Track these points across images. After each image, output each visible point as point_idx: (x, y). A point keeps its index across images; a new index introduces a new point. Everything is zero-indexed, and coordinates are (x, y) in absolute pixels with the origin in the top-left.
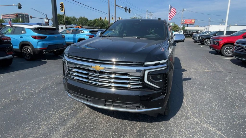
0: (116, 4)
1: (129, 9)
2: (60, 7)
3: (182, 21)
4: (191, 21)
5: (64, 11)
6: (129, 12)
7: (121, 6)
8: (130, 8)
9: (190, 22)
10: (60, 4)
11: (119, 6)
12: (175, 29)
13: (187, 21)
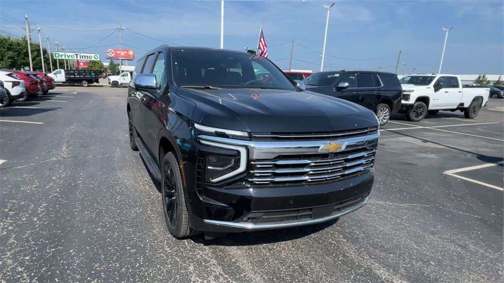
3: (108, 51)
4: (126, 52)
9: (125, 54)
12: (97, 68)
13: (118, 52)
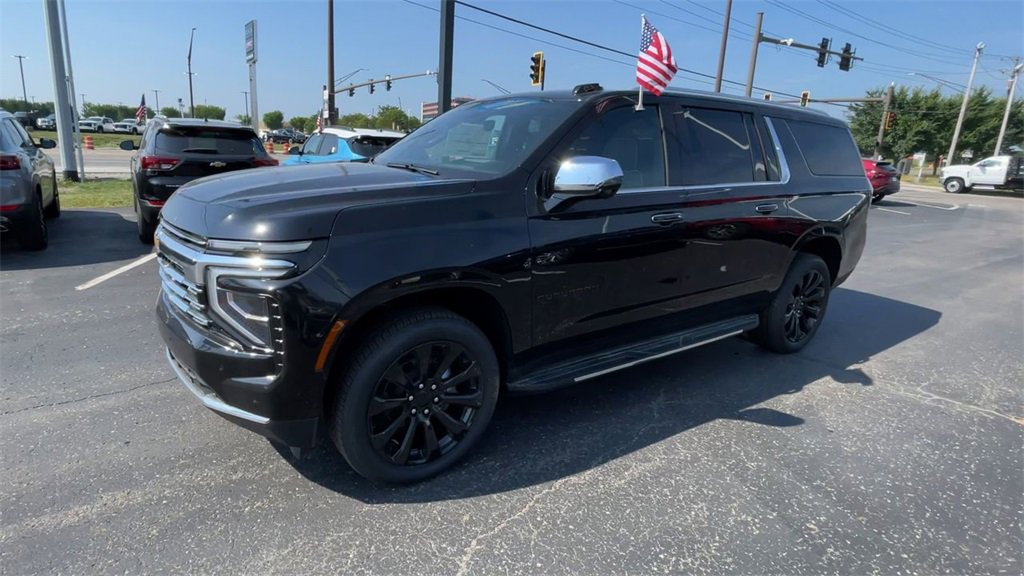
0: (760, 35)
1: (847, 49)
2: (532, 67)
5: (540, 83)
6: (845, 64)
7: (790, 41)
8: (848, 46)
10: (533, 59)
11: (777, 42)
